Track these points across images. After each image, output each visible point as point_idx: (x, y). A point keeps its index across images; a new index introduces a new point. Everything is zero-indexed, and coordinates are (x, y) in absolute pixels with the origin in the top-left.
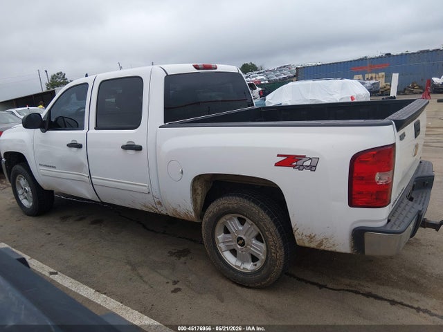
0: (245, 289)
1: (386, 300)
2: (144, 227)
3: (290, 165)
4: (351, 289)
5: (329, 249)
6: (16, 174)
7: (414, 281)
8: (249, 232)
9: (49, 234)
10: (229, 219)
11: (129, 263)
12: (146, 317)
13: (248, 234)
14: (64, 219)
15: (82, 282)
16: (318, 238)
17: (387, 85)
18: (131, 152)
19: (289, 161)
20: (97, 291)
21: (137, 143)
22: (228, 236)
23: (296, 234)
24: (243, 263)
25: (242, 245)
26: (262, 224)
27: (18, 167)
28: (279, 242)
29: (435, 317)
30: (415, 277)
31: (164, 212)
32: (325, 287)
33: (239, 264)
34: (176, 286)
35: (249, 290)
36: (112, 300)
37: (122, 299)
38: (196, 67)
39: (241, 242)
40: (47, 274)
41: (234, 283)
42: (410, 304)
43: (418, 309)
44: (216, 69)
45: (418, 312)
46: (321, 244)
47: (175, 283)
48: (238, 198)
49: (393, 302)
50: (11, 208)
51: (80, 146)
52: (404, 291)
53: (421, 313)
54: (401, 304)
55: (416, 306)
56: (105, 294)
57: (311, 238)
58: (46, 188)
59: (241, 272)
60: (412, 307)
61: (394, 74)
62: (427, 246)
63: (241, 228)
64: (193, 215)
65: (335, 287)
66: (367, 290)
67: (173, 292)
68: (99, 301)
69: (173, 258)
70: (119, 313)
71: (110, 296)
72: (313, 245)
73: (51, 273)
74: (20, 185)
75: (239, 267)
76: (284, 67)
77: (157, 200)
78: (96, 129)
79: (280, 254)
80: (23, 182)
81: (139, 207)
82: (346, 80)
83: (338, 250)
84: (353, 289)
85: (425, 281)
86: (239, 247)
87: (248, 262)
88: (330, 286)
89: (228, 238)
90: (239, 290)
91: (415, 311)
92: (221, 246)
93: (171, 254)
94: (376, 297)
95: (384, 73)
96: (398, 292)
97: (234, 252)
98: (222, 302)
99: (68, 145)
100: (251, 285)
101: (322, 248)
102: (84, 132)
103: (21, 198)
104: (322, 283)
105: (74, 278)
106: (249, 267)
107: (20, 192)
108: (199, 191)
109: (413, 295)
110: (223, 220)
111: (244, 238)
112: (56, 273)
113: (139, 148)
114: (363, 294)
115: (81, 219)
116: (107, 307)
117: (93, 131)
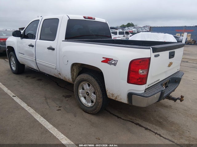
0: (87, 114)
1: (144, 127)
2: (58, 84)
3: (107, 62)
4: (131, 120)
5: (119, 101)
6: (11, 56)
7: (160, 122)
8: (91, 90)
9: (19, 82)
10: (84, 84)
11: (45, 97)
12: (42, 118)
13: (90, 91)
14: (27, 77)
15: (24, 101)
16: (115, 95)
17: (191, 40)
18: (51, 51)
19: (107, 61)
20: (28, 105)
21: (53, 47)
22: (83, 91)
23: (107, 92)
24: (88, 103)
25: (88, 95)
26: (95, 86)
27: (11, 53)
28: (101, 96)
29: (161, 137)
30: (161, 121)
31: (62, 78)
32: (120, 118)
33: (86, 103)
34: (60, 108)
35: (88, 114)
36: (32, 109)
37: (36, 110)
38: (85, 17)
39: (88, 94)
40: (12, 96)
41: (83, 111)
42: (153, 131)
43: (156, 133)
44: (95, 19)
45: (155, 134)
46: (116, 98)
47: (60, 107)
48: (88, 75)
49: (146, 129)
50: (8, 70)
51: (33, 46)
52: (154, 126)
53: (157, 135)
54: (150, 130)
55: (156, 132)
56: (30, 107)
57: (113, 95)
58: (21, 63)
59: (86, 107)
60: (154, 132)
61: (185, 33)
62: (174, 109)
63: (88, 88)
64: (71, 80)
65: (125, 119)
66: (138, 122)
67: (57, 110)
68: (27, 109)
69: (64, 98)
70: (33, 114)
71: (32, 108)
72: (113, 98)
73: (13, 96)
74: (12, 60)
75: (86, 104)
76: (147, 26)
77: (59, 72)
78: (39, 39)
79: (101, 100)
80: (13, 59)
81: (52, 75)
82: (167, 34)
83: (123, 102)
84: (132, 121)
85: (165, 123)
86: (87, 96)
87: (90, 103)
88: (122, 118)
89: (83, 92)
90: (84, 113)
91: (154, 133)
92: (80, 95)
93: (63, 96)
94: (140, 126)
95: (190, 34)
96: (151, 125)
97: (85, 98)
98: (75, 117)
99: (29, 45)
100: (89, 112)
101: (117, 100)
102: (35, 40)
103: (12, 66)
104: (119, 116)
105: (21, 99)
106: (90, 105)
107: (12, 63)
108: (75, 70)
109: (157, 127)
110: (82, 84)
111: (89, 92)
112: (15, 96)
113: (53, 49)
114: (135, 124)
115: (33, 78)
116: (29, 112)
117: (38, 40)
